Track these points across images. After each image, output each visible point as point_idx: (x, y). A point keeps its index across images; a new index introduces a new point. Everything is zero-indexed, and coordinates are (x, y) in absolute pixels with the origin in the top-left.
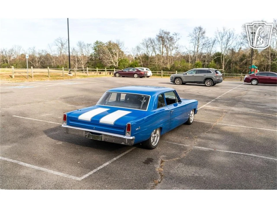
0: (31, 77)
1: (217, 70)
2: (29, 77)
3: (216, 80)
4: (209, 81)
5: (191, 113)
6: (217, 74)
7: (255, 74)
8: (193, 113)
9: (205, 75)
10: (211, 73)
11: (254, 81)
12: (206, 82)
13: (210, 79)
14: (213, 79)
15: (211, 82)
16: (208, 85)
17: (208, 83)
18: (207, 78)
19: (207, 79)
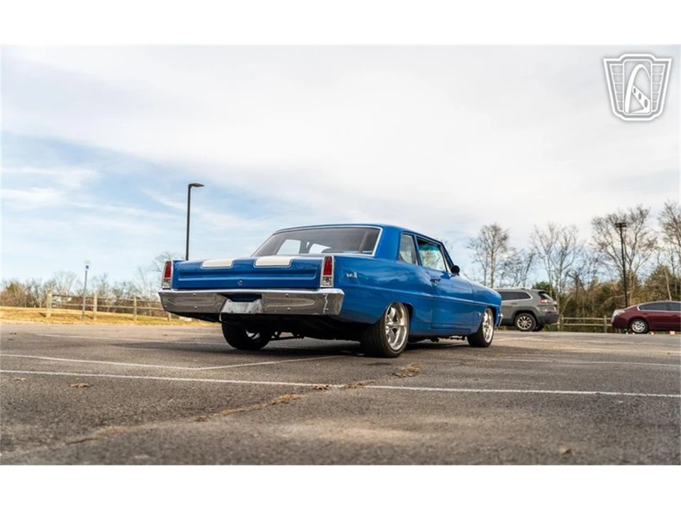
0: (92, 318)
1: (543, 292)
2: (86, 318)
3: (544, 315)
4: (524, 317)
5: (486, 318)
6: (543, 301)
7: (638, 308)
8: (490, 317)
9: (516, 304)
10: (530, 297)
11: (638, 323)
12: (519, 321)
13: (529, 312)
14: (534, 312)
15: (530, 321)
16: (525, 328)
17: (524, 322)
18: (519, 309)
19: (519, 312)
